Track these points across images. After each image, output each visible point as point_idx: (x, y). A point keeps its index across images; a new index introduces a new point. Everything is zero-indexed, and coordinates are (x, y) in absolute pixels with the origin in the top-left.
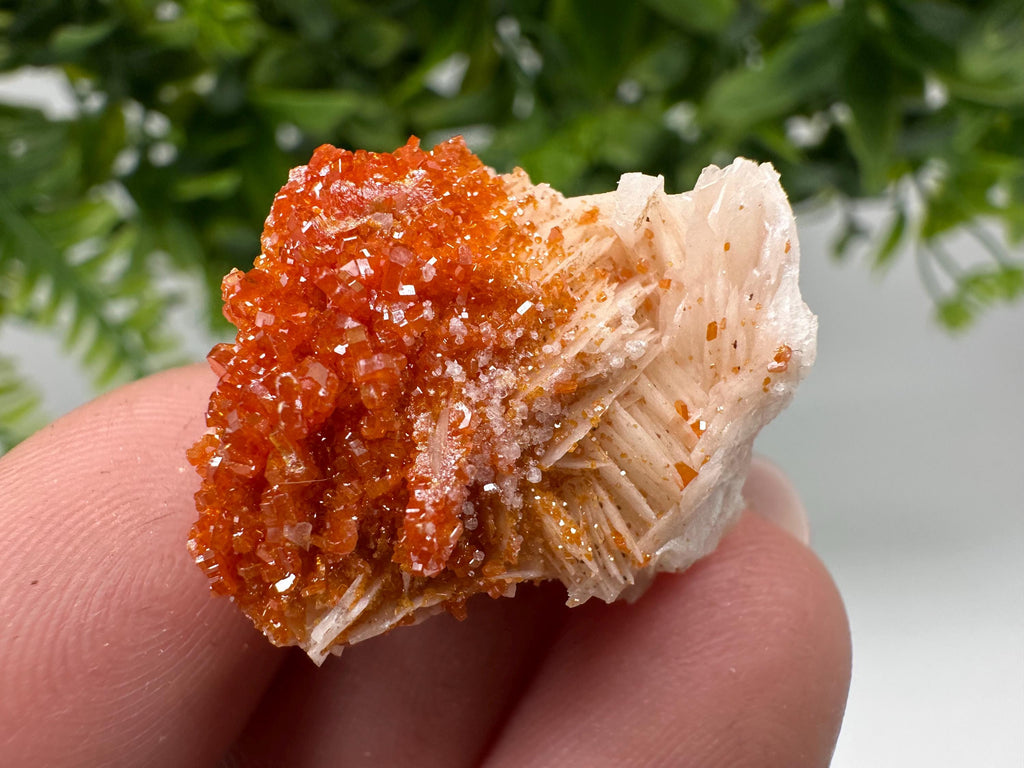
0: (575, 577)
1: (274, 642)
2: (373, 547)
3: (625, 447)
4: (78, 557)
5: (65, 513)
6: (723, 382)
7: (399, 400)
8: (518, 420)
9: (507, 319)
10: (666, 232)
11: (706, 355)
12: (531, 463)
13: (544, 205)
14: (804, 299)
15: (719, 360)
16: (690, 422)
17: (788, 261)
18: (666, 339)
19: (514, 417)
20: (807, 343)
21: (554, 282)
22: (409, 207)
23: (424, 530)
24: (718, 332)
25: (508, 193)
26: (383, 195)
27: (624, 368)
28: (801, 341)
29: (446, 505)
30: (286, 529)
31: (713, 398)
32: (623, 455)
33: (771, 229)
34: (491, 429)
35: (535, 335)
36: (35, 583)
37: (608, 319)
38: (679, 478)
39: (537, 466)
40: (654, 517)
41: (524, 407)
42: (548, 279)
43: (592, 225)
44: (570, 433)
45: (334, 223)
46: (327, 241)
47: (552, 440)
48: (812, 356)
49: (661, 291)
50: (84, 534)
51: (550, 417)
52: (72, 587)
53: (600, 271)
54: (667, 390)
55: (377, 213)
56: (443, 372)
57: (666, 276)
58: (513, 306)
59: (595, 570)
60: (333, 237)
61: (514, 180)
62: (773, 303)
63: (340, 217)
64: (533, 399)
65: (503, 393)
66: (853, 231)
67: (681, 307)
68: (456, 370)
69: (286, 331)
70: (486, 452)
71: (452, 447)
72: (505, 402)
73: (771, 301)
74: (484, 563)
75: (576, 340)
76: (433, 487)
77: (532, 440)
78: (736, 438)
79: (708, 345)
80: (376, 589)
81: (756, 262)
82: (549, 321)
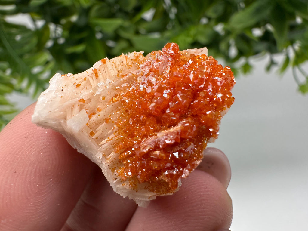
36: (16, 172)
66: (272, 63)
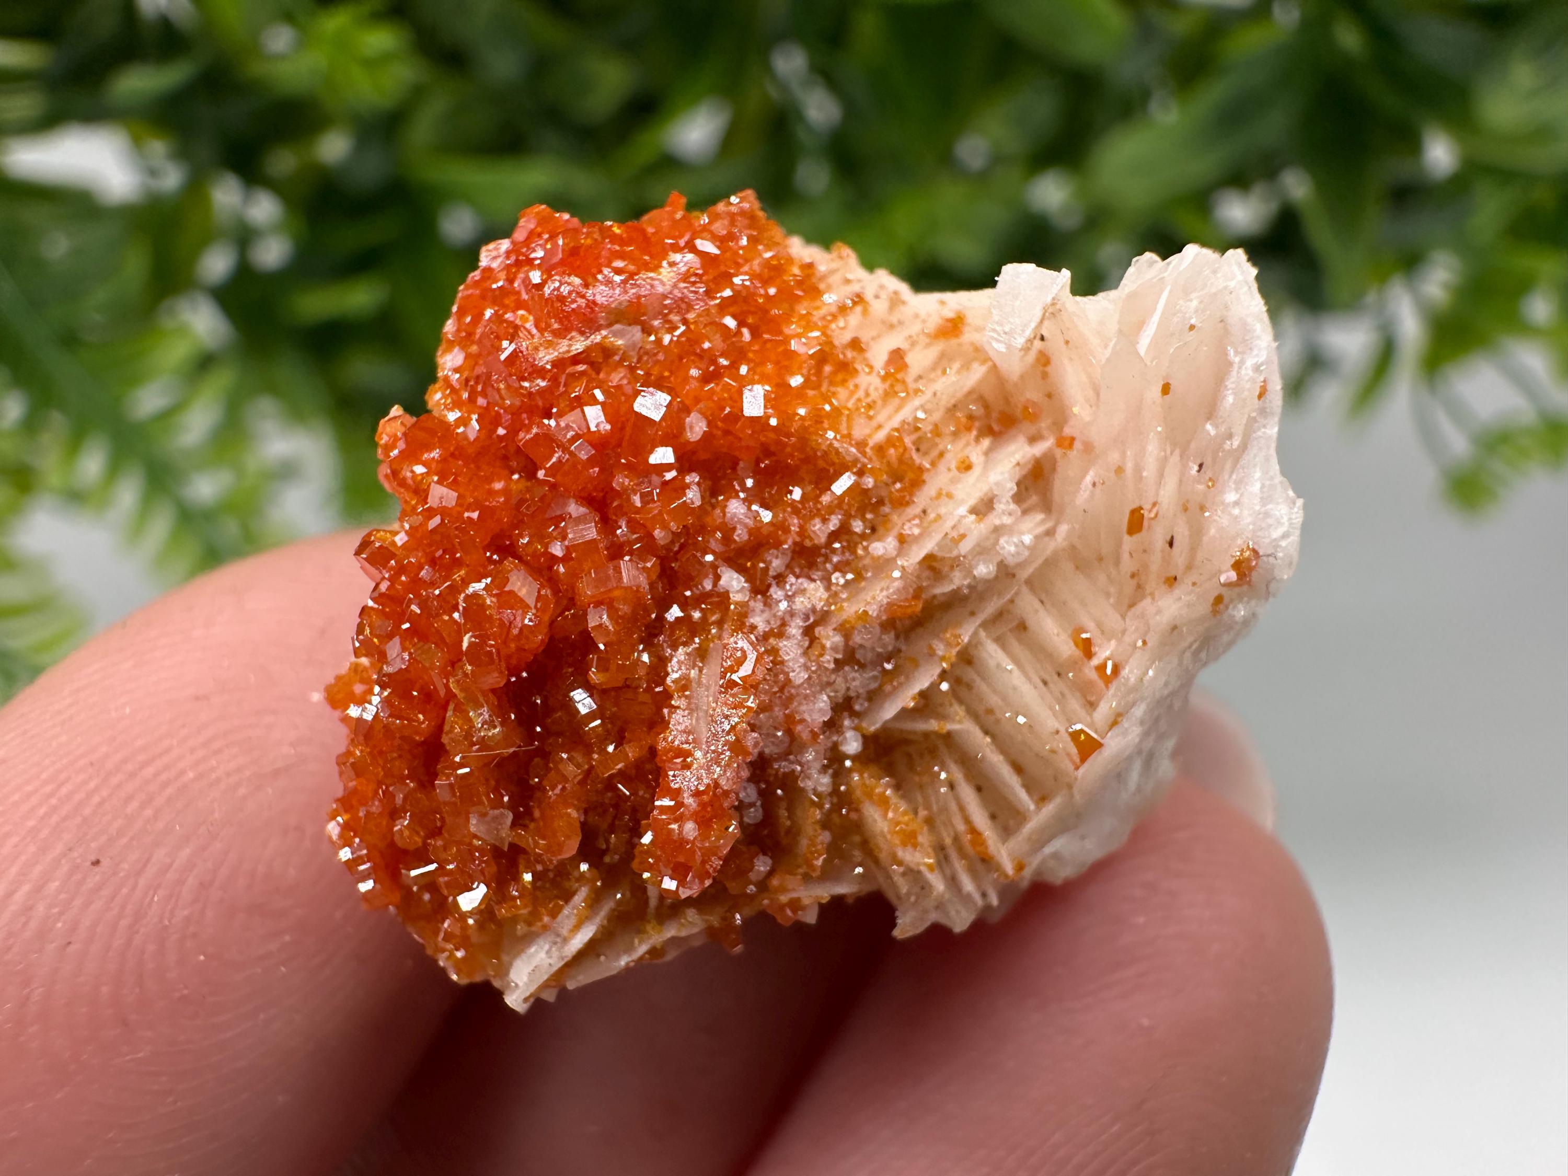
0: (909, 894)
1: (454, 977)
2: (604, 847)
3: (994, 700)
4: (160, 825)
5: (141, 758)
6: (1148, 600)
7: (647, 627)
8: (828, 660)
9: (816, 499)
10: (1071, 359)
11: (1125, 556)
12: (847, 723)
13: (879, 307)
14: (1283, 473)
15: (1145, 566)
16: (1095, 662)
17: (1263, 412)
18: (1063, 529)
19: (822, 655)
20: (1283, 543)
21: (890, 441)
22: (666, 315)
23: (681, 832)
24: (1146, 523)
25: (822, 286)
26: (627, 298)
27: (996, 577)
28: (1275, 540)
29: (714, 794)
30: (473, 821)
31: (1132, 624)
32: (990, 711)
33: (1237, 359)
34: (787, 674)
35: (858, 526)
36: (96, 863)
37: (972, 502)
38: (1074, 751)
39: (856, 728)
40: (1032, 807)
41: (838, 639)
42: (880, 436)
43: (954, 342)
44: (907, 678)
45: (550, 345)
46: (540, 372)
47: (879, 690)
48: (1291, 563)
49: (1058, 452)
50: (169, 791)
51: (879, 655)
52: (151, 870)
53: (964, 420)
54: (1062, 610)
55: (617, 327)
56: (715, 584)
57: (1068, 431)
58: (825, 479)
59: (938, 884)
60: (549, 367)
61: (834, 265)
62: (1234, 477)
63: (560, 334)
64: (853, 628)
65: (807, 618)
67: (1089, 479)
68: (735, 583)
69: (475, 515)
70: (777, 709)
71: (726, 704)
72: (808, 631)
73: (1230, 476)
74: (771, 873)
75: (921, 535)
76: (695, 766)
77: (848, 689)
78: (1166, 684)
79: (1128, 542)
80: (606, 908)
81: (1211, 412)
82: (881, 502)
